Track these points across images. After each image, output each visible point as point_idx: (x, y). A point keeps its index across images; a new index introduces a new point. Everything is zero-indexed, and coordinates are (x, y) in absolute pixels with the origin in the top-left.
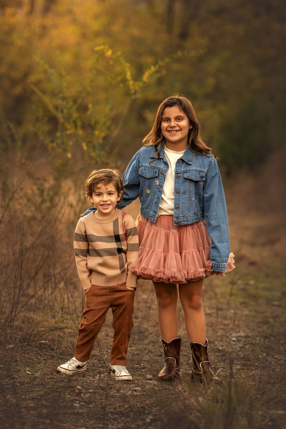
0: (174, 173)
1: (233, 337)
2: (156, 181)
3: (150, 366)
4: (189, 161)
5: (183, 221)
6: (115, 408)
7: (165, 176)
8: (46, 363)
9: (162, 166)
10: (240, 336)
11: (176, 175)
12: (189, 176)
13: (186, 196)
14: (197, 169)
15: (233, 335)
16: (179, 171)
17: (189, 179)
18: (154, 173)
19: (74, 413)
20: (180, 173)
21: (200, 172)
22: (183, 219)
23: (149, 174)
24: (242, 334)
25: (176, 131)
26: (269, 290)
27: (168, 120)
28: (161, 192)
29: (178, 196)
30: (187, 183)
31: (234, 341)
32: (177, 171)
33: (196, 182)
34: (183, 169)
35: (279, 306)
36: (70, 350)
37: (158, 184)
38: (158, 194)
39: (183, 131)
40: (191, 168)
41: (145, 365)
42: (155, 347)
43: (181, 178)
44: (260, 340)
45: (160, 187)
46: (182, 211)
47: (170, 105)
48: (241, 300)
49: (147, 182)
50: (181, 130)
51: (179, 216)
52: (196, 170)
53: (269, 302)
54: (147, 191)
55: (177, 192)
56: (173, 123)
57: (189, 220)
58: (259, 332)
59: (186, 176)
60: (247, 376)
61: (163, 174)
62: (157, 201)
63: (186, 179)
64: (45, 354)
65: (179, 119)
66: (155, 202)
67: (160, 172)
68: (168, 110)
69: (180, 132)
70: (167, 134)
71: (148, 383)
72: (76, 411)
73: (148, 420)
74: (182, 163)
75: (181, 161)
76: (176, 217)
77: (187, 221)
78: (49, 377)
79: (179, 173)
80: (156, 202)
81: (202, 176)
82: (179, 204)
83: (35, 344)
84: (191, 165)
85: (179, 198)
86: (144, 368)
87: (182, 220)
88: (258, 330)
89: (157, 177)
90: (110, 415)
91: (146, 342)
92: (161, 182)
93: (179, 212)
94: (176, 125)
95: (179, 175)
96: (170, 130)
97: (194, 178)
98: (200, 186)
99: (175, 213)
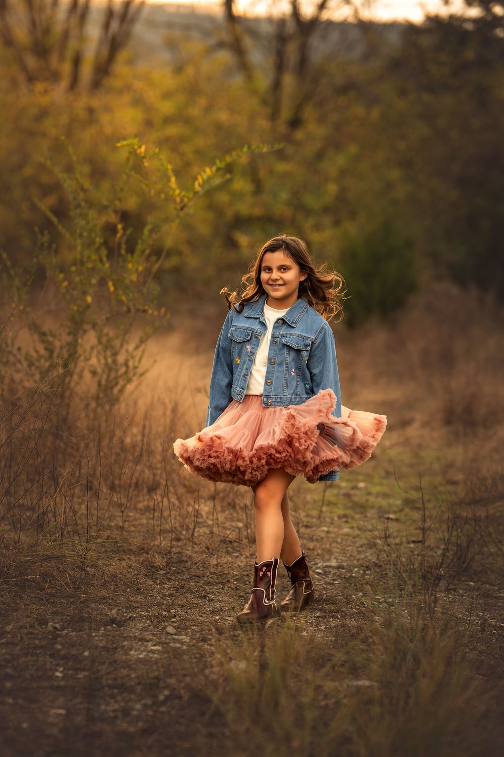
0: (270, 337)
1: (319, 568)
2: (248, 347)
3: (185, 612)
4: (292, 322)
5: (275, 402)
6: (115, 679)
7: (259, 340)
8: (26, 609)
9: (257, 327)
10: (330, 567)
11: (273, 339)
12: (288, 342)
13: (282, 369)
14: (301, 334)
15: (319, 565)
16: (277, 334)
17: (288, 346)
18: (246, 336)
19: (52, 688)
20: (278, 337)
21: (304, 338)
22: (276, 399)
23: (240, 337)
24: (334, 563)
25: (279, 285)
26: (386, 496)
27: (270, 269)
28: (252, 361)
29: (271, 368)
30: (285, 351)
31: (319, 574)
32: (273, 334)
33: (298, 351)
34: (281, 333)
35: (397, 520)
36: (68, 589)
37: (249, 350)
38: (248, 364)
39: (288, 286)
40: (293, 332)
41: (178, 612)
42: (198, 584)
43: (278, 344)
44: (357, 572)
45: (251, 354)
46: (274, 388)
47: (272, 249)
48: (341, 512)
49: (237, 348)
50: (285, 284)
51: (270, 394)
52: (299, 336)
53: (382, 514)
54: (237, 359)
55: (271, 361)
56: (275, 275)
57: (284, 401)
58: (358, 560)
59: (284, 340)
60: (328, 628)
61: (257, 338)
62: (246, 373)
63: (284, 345)
64: (28, 596)
65: (284, 269)
66: (243, 374)
67: (253, 334)
68: (269, 256)
69: (284, 287)
70: (267, 288)
71: (174, 639)
72: (56, 683)
73: (161, 697)
74: (283, 324)
75: (282, 322)
76: (266, 396)
77: (281, 402)
78: (26, 631)
79: (276, 337)
80: (245, 375)
81: (306, 344)
82: (272, 378)
83: (16, 581)
84: (293, 328)
85: (273, 371)
86: (175, 616)
87: (274, 400)
88: (358, 557)
89: (249, 341)
90: (106, 689)
91: (186, 576)
92: (253, 348)
93: (270, 389)
94: (278, 278)
95: (275, 339)
96: (273, 283)
97: (294, 345)
98: (302, 357)
99: (265, 390)
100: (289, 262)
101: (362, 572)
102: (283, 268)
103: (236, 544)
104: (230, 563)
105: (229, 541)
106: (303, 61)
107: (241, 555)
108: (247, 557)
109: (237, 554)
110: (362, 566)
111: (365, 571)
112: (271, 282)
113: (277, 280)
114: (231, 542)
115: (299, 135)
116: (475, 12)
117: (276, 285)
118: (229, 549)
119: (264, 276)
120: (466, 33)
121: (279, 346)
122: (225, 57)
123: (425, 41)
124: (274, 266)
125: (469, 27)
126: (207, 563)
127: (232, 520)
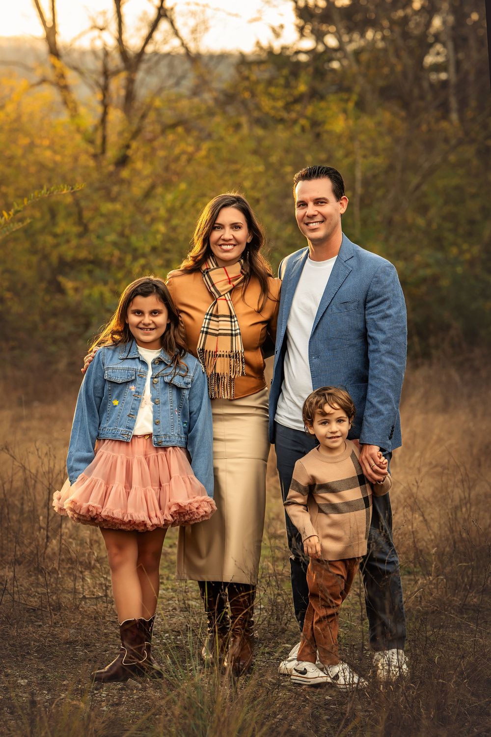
2: (131, 387)
5: (164, 442)
7: (145, 379)
13: (167, 408)
20: (158, 377)
21: (184, 376)
22: (165, 438)
23: (121, 378)
25: (151, 329)
27: (140, 313)
28: (140, 401)
29: (157, 407)
30: (169, 389)
33: (180, 390)
37: (133, 390)
38: (133, 404)
39: (158, 330)
43: (159, 383)
45: (137, 394)
46: (163, 427)
49: (116, 389)
50: (156, 328)
51: (159, 434)
54: (114, 401)
55: (155, 401)
56: (148, 319)
59: (167, 379)
61: (141, 377)
63: (167, 384)
66: (127, 414)
67: (137, 374)
69: (155, 331)
74: (159, 364)
75: (157, 362)
77: (170, 441)
80: (130, 414)
81: (186, 382)
82: (159, 418)
85: (159, 411)
87: (163, 440)
89: (132, 381)
92: (139, 388)
93: (159, 428)
94: (150, 322)
97: (177, 383)
98: (183, 396)
99: (154, 430)
100: (160, 306)
101: (173, 637)
102: (154, 313)
103: (40, 612)
104: (31, 634)
105: (32, 609)
106: (130, 96)
107: (44, 624)
108: (51, 626)
109: (41, 623)
110: (173, 631)
111: (176, 636)
112: (141, 326)
113: (149, 324)
114: (34, 610)
115: (125, 173)
116: (308, 43)
117: (147, 329)
118: (32, 618)
119: (133, 319)
120: (298, 64)
121: (160, 386)
122: (50, 93)
123: (256, 74)
124: (147, 309)
125: (303, 58)
126: (7, 633)
127: (38, 585)
